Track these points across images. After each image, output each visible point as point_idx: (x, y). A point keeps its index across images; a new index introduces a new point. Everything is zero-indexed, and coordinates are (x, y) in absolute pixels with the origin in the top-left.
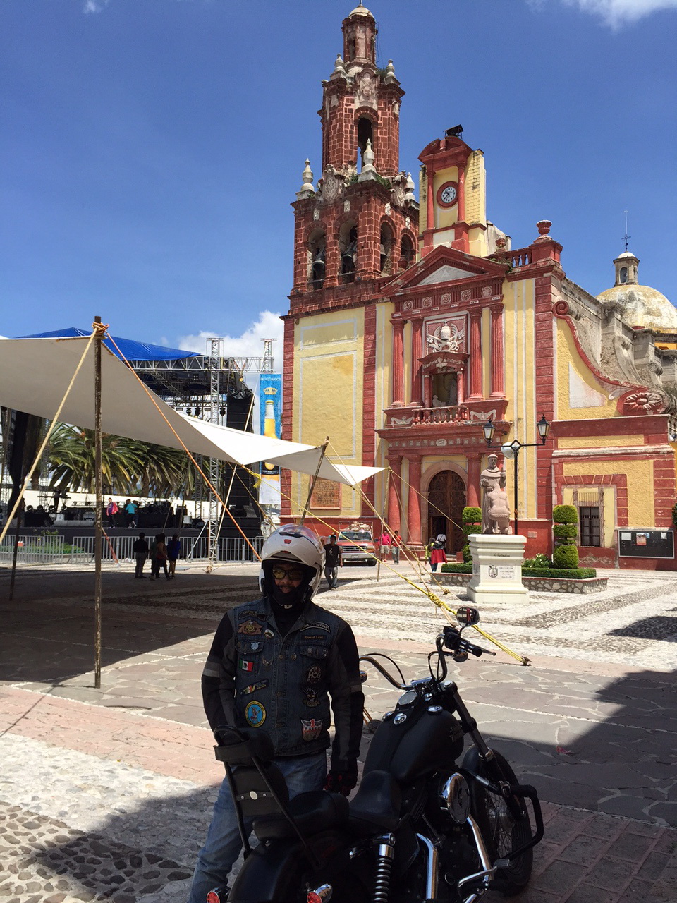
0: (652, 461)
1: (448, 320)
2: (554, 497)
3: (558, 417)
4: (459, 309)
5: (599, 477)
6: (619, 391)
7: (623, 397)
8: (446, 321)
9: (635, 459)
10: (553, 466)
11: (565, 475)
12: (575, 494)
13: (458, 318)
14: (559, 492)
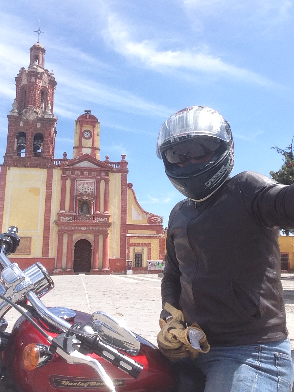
0: (158, 239)
1: (87, 181)
2: (127, 250)
3: (128, 223)
4: (92, 178)
5: (142, 244)
6: (148, 216)
7: (149, 218)
8: (86, 182)
9: (154, 238)
10: (127, 239)
11: (131, 243)
12: (134, 249)
13: (91, 182)
14: (129, 249)
